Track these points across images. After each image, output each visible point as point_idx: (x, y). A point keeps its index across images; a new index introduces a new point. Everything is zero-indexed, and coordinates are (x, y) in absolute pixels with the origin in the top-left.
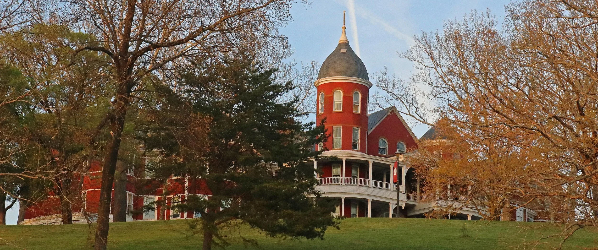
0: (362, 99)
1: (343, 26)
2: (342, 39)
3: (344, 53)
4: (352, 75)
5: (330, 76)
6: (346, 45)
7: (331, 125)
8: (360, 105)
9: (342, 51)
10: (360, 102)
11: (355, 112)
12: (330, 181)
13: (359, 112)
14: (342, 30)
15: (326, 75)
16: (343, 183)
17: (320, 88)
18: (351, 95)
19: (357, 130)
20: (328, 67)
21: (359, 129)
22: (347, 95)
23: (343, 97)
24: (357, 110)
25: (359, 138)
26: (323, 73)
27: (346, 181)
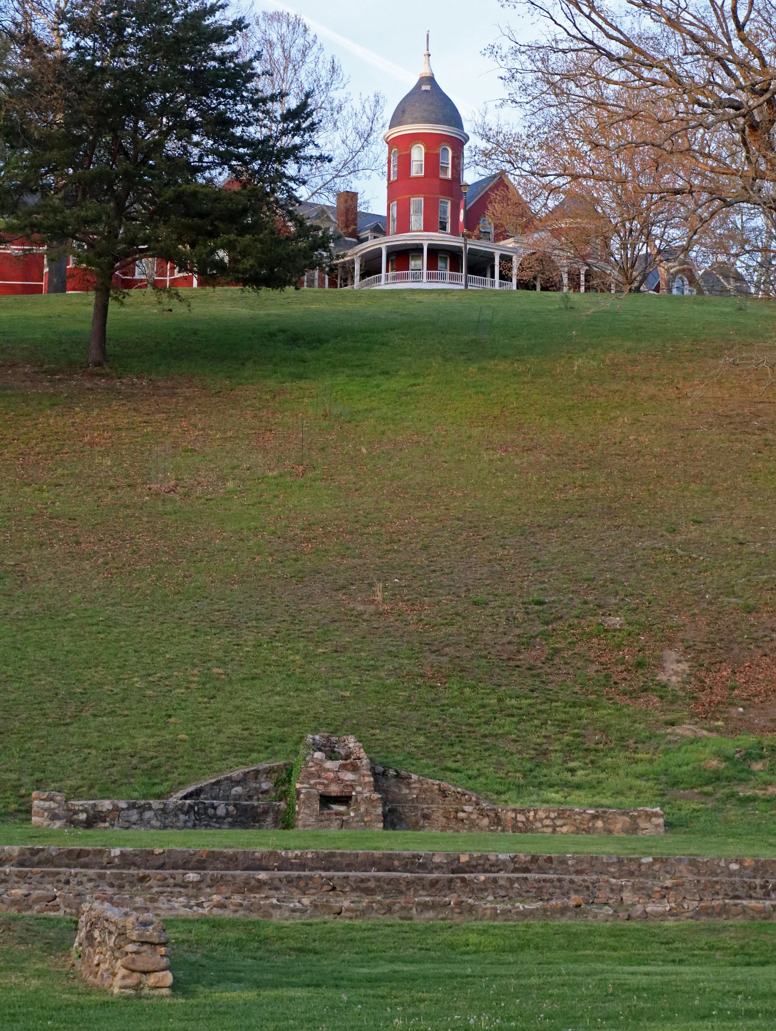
0: (453, 158)
1: (426, 52)
2: (425, 72)
3: (426, 91)
4: (437, 122)
5: (406, 123)
6: (430, 80)
7: (407, 197)
8: (450, 166)
9: (424, 88)
10: (450, 162)
11: (442, 176)
12: (407, 276)
13: (449, 176)
14: (424, 59)
15: (400, 123)
16: (425, 279)
17: (392, 143)
18: (436, 152)
19: (447, 203)
20: (403, 112)
21: (449, 202)
22: (431, 152)
23: (426, 154)
24: (446, 173)
25: (449, 214)
26: (396, 121)
27: (429, 276)
